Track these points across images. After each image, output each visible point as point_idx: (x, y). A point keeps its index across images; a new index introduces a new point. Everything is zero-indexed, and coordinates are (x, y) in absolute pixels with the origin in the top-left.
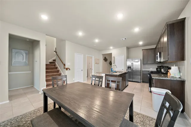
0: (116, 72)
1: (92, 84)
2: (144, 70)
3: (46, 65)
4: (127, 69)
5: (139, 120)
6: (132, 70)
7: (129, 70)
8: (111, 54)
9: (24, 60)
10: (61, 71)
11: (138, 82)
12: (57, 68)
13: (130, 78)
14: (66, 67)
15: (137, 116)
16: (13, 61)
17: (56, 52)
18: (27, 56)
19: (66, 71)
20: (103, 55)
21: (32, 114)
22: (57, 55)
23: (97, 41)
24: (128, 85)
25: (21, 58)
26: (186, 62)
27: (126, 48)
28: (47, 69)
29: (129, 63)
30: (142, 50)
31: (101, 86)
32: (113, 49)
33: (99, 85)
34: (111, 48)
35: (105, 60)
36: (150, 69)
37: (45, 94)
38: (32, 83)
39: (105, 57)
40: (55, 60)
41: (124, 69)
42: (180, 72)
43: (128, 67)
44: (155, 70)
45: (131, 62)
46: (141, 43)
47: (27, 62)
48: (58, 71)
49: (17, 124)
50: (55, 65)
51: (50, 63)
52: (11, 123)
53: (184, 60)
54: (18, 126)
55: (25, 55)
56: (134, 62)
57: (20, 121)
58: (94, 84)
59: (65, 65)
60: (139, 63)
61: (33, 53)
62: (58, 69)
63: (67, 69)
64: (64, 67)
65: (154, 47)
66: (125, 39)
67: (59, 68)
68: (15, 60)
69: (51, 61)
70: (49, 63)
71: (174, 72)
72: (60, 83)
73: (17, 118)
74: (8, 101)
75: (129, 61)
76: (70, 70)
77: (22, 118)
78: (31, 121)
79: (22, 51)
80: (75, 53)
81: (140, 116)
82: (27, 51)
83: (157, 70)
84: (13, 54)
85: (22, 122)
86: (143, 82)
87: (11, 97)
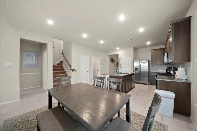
0: (122, 74)
1: (94, 85)
2: (152, 71)
3: (53, 66)
4: (134, 70)
5: (140, 122)
6: (140, 71)
7: (137, 72)
8: (118, 55)
9: (34, 62)
10: (67, 73)
11: (146, 84)
12: (63, 69)
13: (137, 80)
14: (72, 68)
15: (138, 118)
16: (24, 63)
17: (63, 54)
18: (37, 58)
19: (72, 72)
20: (110, 56)
21: (39, 111)
22: (64, 57)
23: (102, 42)
24: (134, 87)
25: (31, 60)
26: (192, 63)
27: (132, 48)
28: (53, 70)
29: (136, 65)
30: (151, 50)
31: (103, 87)
32: (119, 50)
33: (100, 86)
34: (118, 48)
35: (112, 61)
36: (159, 70)
37: (49, 93)
38: (41, 84)
39: (112, 59)
40: (62, 62)
41: (131, 70)
42: (186, 73)
43: (135, 68)
44: (165, 71)
45: (138, 63)
46: (148, 43)
47: (36, 64)
48: (65, 72)
49: (26, 119)
50: (62, 67)
51: (58, 64)
52: (21, 118)
53: (190, 61)
54: (27, 121)
55: (34, 57)
56: (142, 63)
57: (29, 117)
58: (97, 85)
59: (71, 66)
60: (147, 64)
61: (42, 55)
62: (64, 71)
63: (73, 70)
64: (70, 68)
65: (163, 47)
66: (131, 39)
67: (66, 70)
68: (26, 61)
69: (58, 62)
70: (56, 65)
71: (180, 74)
72: (64, 83)
73: (26, 115)
74: (20, 100)
75: (136, 62)
76: (76, 71)
77: (30, 115)
78: (36, 116)
79: (32, 54)
80: (81, 55)
81: (141, 118)
82: (37, 54)
83: (166, 71)
84: (24, 56)
85: (30, 118)
86: (151, 84)
87: (22, 96)
